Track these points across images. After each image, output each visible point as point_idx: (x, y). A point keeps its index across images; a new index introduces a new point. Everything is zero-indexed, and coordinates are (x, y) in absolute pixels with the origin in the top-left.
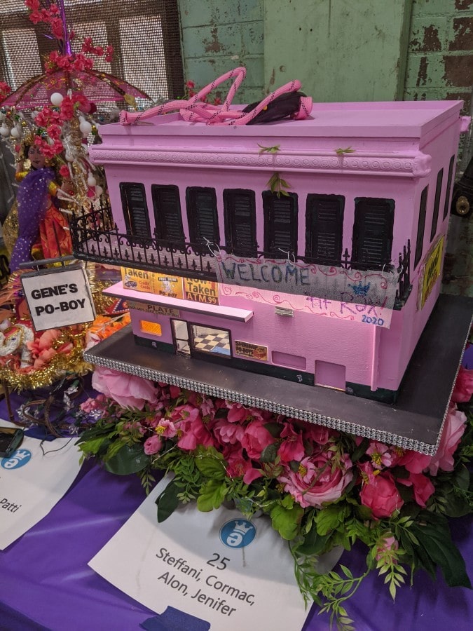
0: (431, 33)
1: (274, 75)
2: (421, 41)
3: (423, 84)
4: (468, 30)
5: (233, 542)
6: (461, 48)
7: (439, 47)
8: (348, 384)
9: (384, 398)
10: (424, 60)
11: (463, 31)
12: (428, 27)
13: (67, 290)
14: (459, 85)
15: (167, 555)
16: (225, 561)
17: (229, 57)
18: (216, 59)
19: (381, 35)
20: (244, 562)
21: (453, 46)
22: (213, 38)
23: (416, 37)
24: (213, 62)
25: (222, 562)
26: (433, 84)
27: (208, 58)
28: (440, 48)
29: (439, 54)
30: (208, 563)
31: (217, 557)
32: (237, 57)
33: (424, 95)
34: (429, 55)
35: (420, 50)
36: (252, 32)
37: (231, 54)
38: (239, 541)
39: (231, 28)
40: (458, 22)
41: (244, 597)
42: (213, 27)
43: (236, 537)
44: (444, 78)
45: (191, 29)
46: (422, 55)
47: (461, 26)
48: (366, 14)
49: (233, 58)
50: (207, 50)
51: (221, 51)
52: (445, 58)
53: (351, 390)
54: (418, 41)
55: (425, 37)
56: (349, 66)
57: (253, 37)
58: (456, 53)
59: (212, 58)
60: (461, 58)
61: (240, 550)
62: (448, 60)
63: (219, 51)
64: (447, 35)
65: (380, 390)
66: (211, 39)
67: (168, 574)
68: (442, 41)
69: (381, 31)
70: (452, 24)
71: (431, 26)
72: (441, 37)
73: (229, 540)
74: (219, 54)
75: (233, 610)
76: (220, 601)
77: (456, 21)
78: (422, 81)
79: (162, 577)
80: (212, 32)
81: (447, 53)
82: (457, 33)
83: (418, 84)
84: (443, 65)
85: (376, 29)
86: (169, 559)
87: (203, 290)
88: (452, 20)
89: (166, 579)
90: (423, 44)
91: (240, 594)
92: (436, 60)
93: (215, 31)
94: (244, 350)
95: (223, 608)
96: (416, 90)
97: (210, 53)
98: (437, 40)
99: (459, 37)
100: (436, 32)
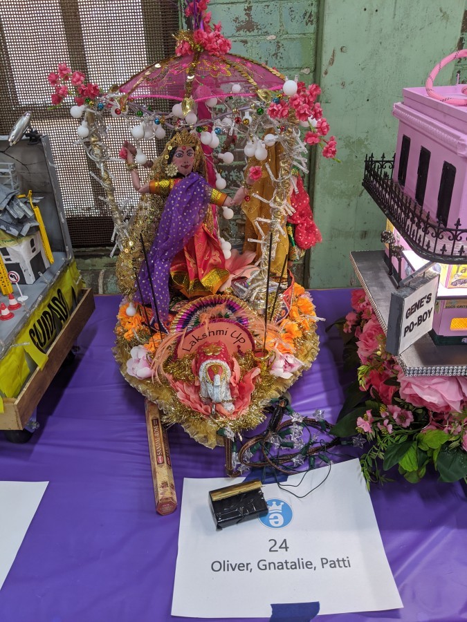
1: (333, 55)
17: (263, 37)
18: (249, 39)
19: (445, 16)
22: (247, 17)
24: (245, 42)
27: (240, 38)
32: (274, 37)
34: (466, 36)
36: (291, 11)
37: (267, 33)
39: (268, 6)
42: (247, 5)
45: (218, 6)
49: (269, 38)
50: (238, 29)
51: (256, 31)
56: (412, 46)
57: (293, 16)
59: (244, 39)
63: (253, 30)
66: (243, 17)
69: (445, 13)
74: (252, 33)
80: (245, 10)
85: (441, 11)
93: (249, 8)
97: (241, 32)
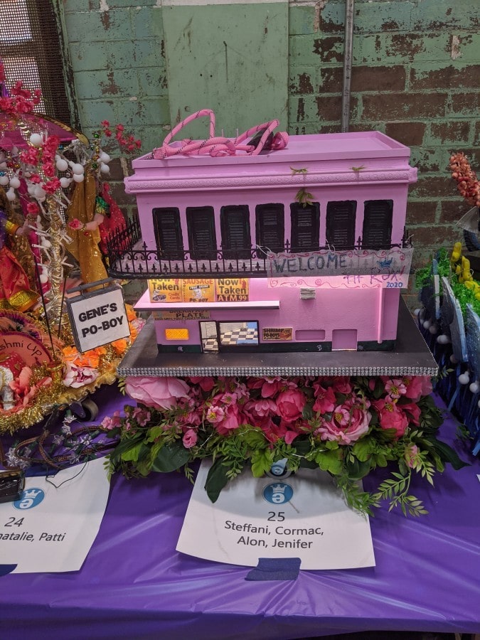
0: (304, 79)
1: (179, 114)
2: (297, 85)
3: (302, 120)
4: (332, 78)
5: (278, 500)
6: (328, 91)
7: (311, 90)
8: (360, 343)
9: (388, 347)
10: (301, 100)
11: (328, 78)
12: (302, 74)
13: (108, 309)
14: (330, 120)
15: (233, 524)
16: (281, 514)
17: (127, 98)
18: (114, 100)
19: (271, 80)
20: (297, 510)
21: (322, 90)
22: (109, 81)
23: (293, 82)
24: (111, 103)
25: (279, 516)
26: (310, 120)
27: (106, 99)
28: (313, 91)
29: (313, 95)
30: (269, 520)
31: (273, 514)
32: (136, 99)
33: (304, 128)
34: (305, 97)
35: (297, 93)
36: (148, 76)
37: (129, 95)
38: (282, 498)
39: (127, 72)
40: (324, 71)
41: (313, 532)
42: (109, 72)
43: (278, 496)
44: (318, 114)
45: (85, 73)
46: (299, 97)
47: (327, 74)
48: (258, 63)
49: (131, 99)
50: (104, 92)
51: (119, 93)
52: (318, 98)
53: (361, 348)
54: (295, 85)
55: (301, 82)
56: (246, 106)
57: (150, 81)
58: (325, 95)
59: (110, 100)
60: (329, 99)
61: (287, 504)
62: (320, 101)
63: (117, 93)
64: (317, 81)
65: (384, 342)
66: (107, 82)
67: (242, 537)
68: (314, 86)
69: (271, 78)
70: (320, 73)
71: (304, 74)
72: (313, 82)
73: (274, 500)
74: (116, 95)
75: (310, 543)
76: (296, 541)
77: (322, 70)
78: (301, 118)
79: (240, 541)
80: (108, 76)
81: (318, 95)
82: (324, 79)
83: (298, 120)
84: (316, 104)
85: (267, 76)
86: (237, 527)
87: (234, 291)
88: (319, 70)
89: (244, 541)
90: (299, 88)
91: (308, 531)
92: (309, 99)
93: (112, 75)
94: (271, 335)
95: (302, 545)
96: (297, 124)
97: (107, 94)
98: (310, 85)
99: (326, 82)
100: (308, 78)
